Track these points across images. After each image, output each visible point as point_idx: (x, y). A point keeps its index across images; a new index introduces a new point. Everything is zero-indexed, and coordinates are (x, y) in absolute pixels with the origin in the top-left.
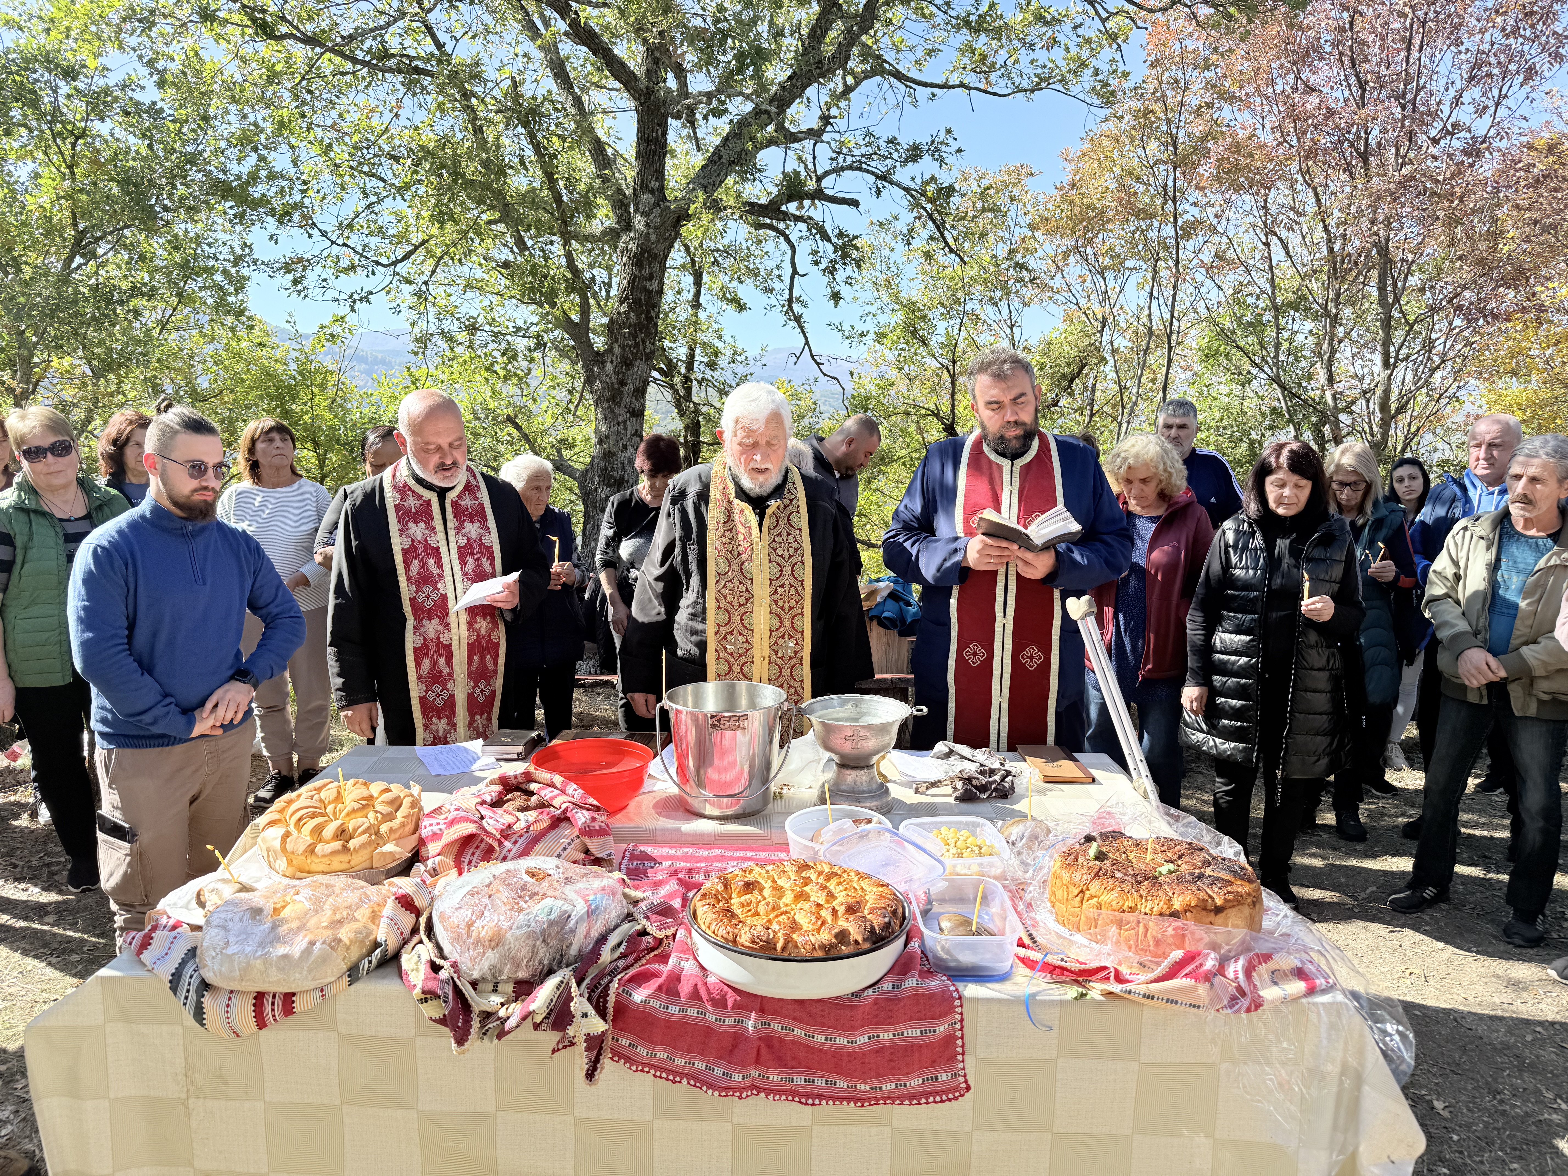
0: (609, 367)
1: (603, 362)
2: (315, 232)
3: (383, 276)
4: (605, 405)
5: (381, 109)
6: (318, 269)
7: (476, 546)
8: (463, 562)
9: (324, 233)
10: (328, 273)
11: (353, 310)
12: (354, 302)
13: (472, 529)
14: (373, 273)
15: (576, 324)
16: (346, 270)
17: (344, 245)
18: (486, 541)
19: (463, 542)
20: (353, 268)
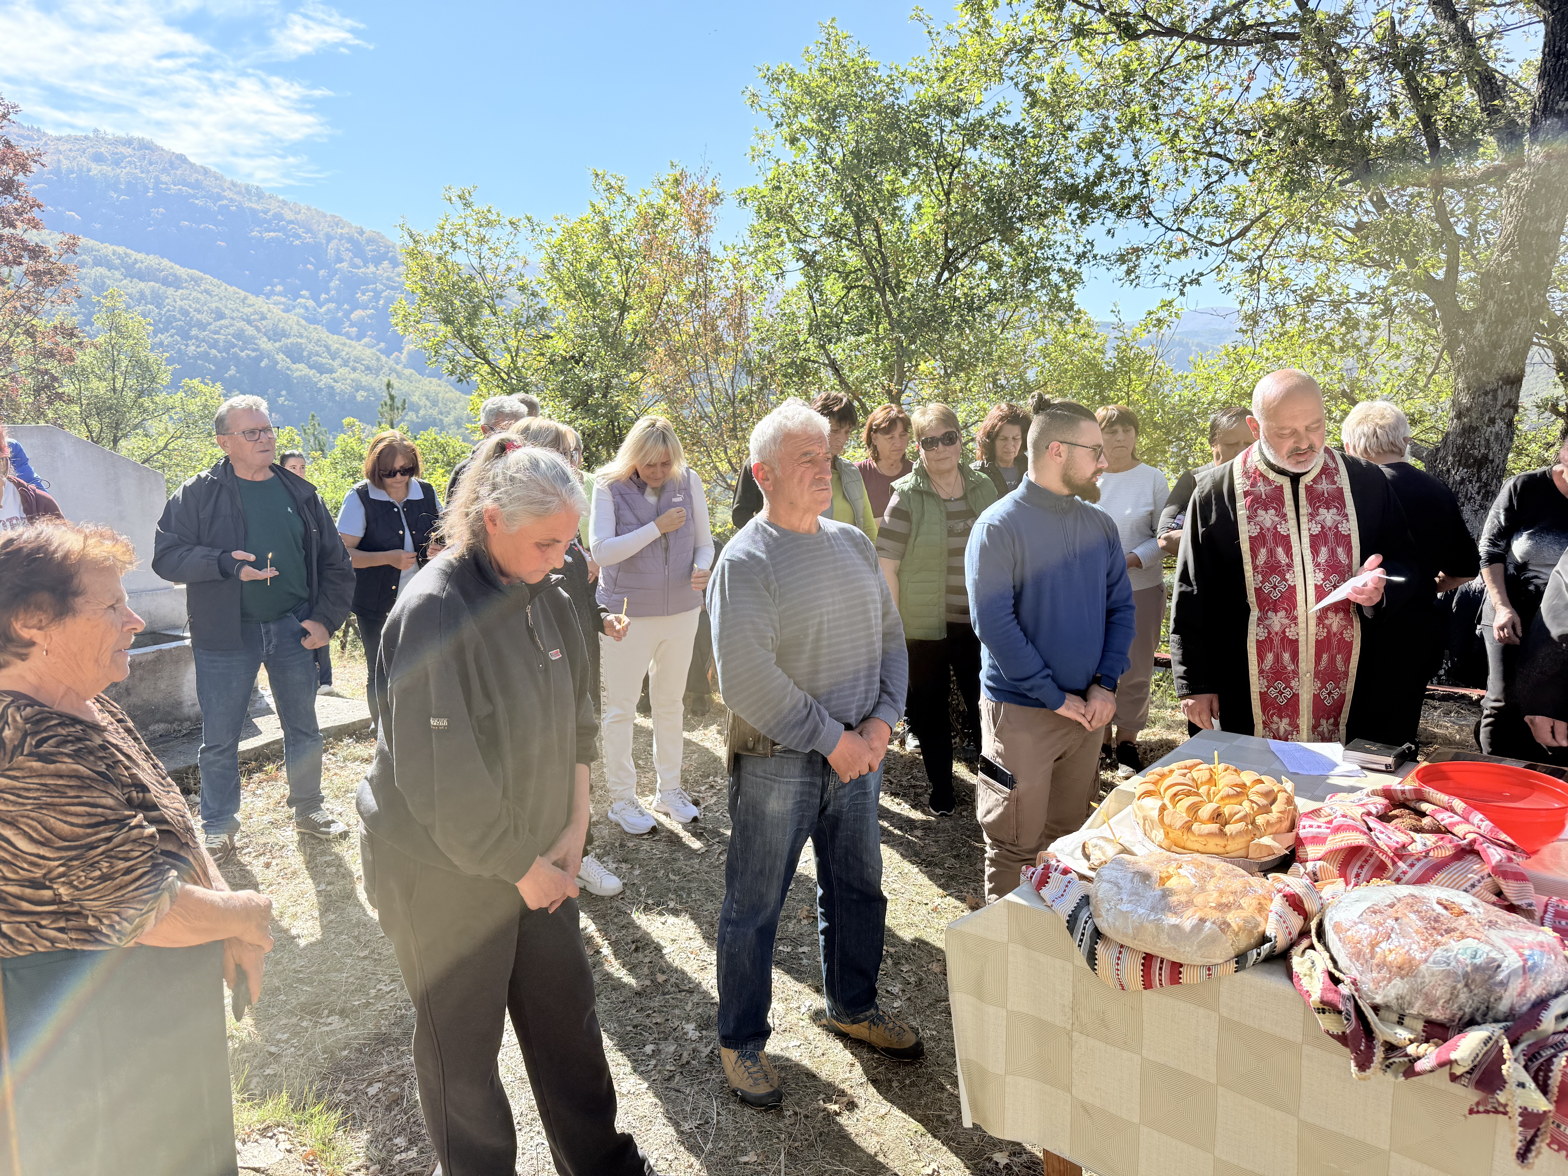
0: (1479, 328)
1: (1472, 323)
2: (1151, 221)
3: (1216, 256)
4: (1470, 373)
5: (1231, 84)
6: (1151, 256)
7: (1331, 536)
8: (1315, 551)
9: (1159, 221)
10: (1160, 260)
11: (1182, 293)
12: (1184, 285)
13: (1328, 516)
14: (1206, 254)
15: (1439, 282)
16: (1177, 255)
17: (1179, 229)
18: (1343, 529)
19: (1316, 530)
20: (1185, 251)
